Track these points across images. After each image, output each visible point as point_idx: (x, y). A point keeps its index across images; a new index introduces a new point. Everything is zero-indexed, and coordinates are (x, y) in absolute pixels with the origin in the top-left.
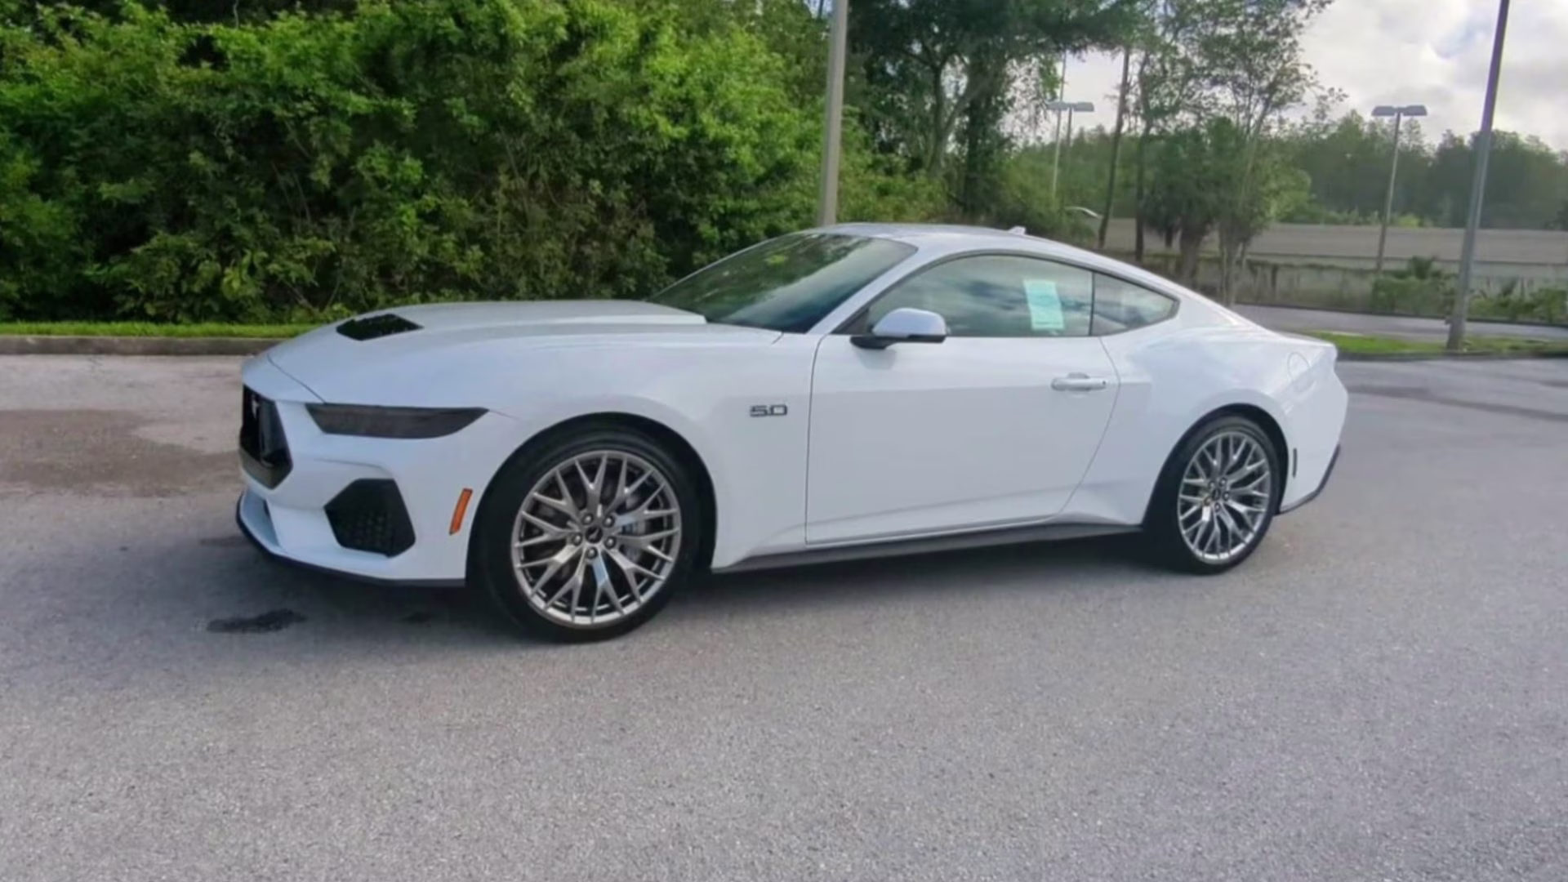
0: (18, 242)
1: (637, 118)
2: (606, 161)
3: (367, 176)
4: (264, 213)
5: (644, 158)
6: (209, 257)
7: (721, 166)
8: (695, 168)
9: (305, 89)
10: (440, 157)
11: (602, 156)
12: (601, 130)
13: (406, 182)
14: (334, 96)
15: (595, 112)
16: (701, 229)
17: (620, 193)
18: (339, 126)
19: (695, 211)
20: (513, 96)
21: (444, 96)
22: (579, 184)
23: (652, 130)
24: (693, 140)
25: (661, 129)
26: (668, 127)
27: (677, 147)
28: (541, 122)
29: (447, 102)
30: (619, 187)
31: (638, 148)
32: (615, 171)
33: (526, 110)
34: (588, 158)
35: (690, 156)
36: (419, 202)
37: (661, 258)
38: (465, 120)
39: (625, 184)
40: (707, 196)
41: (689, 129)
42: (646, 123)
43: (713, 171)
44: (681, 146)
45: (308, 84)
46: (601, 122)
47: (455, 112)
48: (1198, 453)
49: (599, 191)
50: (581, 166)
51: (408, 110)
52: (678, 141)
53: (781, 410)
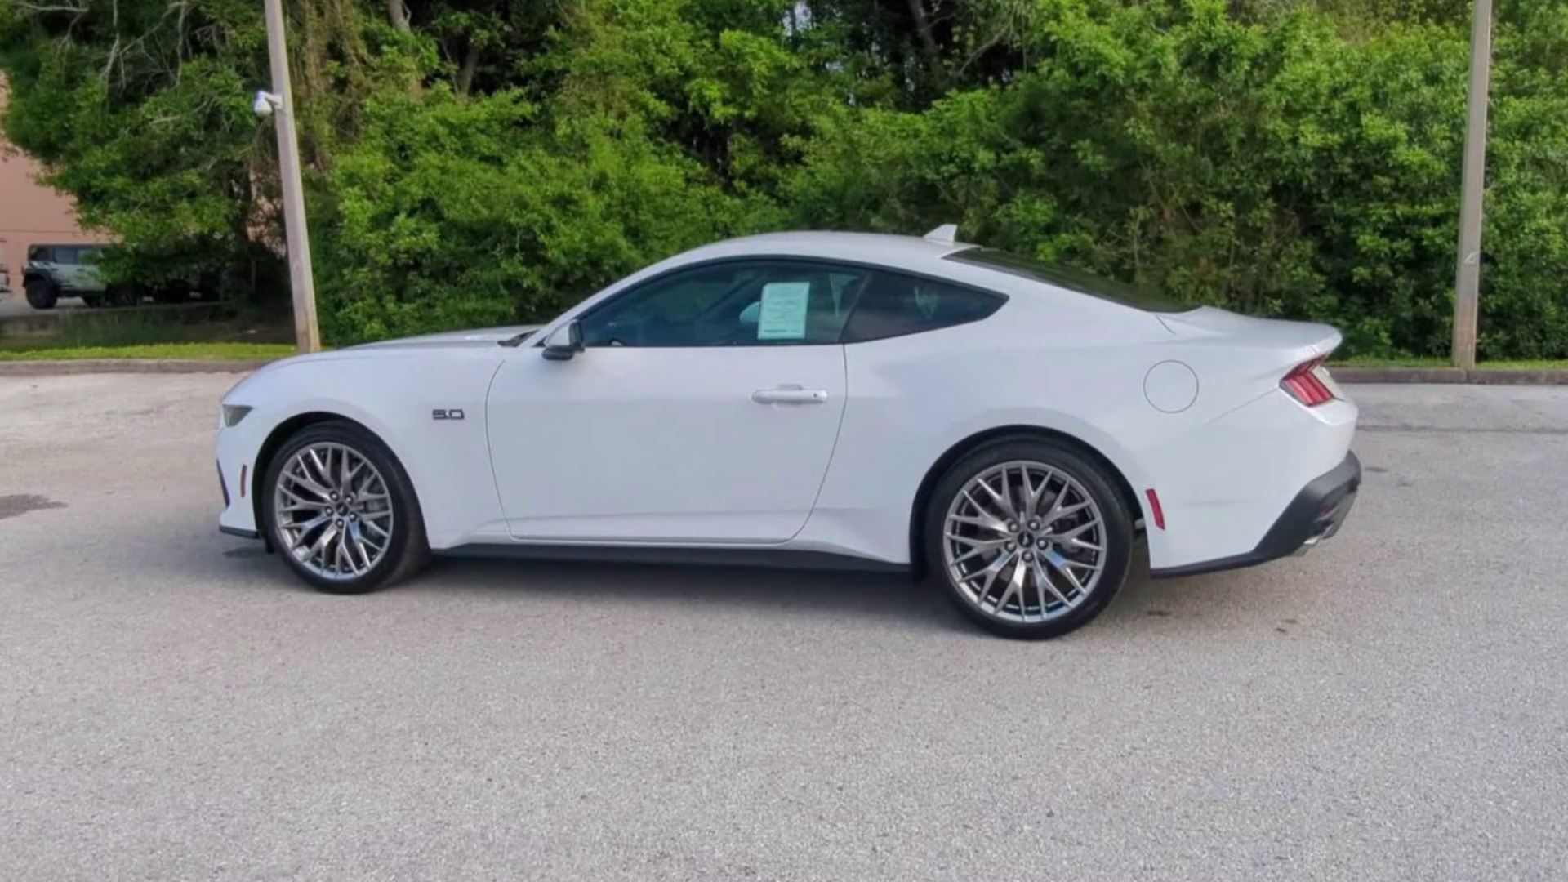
1: (1274, 131)
2: (1241, 182)
3: (1005, 221)
5: (1287, 173)
7: (1386, 172)
8: (1354, 176)
9: (951, 153)
11: (1237, 176)
12: (1234, 148)
14: (973, 156)
15: (1225, 133)
16: (1360, 242)
17: (1264, 212)
18: (980, 182)
19: (1358, 223)
20: (1130, 131)
21: (1073, 142)
22: (1214, 207)
23: (1294, 141)
24: (1347, 147)
25: (1302, 140)
26: (1312, 136)
27: (1330, 156)
28: (1167, 152)
29: (1074, 146)
30: (1262, 205)
31: (1275, 163)
32: (1251, 190)
33: (1148, 142)
34: (1223, 180)
35: (1345, 166)
36: (1056, 241)
37: (1317, 276)
38: (1089, 160)
39: (1270, 203)
40: (1371, 205)
41: (1345, 134)
42: (1285, 137)
43: (1375, 177)
44: (1335, 154)
45: (952, 150)
46: (1234, 142)
47: (1080, 154)
48: (970, 484)
49: (1232, 213)
50: (1215, 189)
51: (1035, 158)
52: (1329, 150)
53: (459, 415)
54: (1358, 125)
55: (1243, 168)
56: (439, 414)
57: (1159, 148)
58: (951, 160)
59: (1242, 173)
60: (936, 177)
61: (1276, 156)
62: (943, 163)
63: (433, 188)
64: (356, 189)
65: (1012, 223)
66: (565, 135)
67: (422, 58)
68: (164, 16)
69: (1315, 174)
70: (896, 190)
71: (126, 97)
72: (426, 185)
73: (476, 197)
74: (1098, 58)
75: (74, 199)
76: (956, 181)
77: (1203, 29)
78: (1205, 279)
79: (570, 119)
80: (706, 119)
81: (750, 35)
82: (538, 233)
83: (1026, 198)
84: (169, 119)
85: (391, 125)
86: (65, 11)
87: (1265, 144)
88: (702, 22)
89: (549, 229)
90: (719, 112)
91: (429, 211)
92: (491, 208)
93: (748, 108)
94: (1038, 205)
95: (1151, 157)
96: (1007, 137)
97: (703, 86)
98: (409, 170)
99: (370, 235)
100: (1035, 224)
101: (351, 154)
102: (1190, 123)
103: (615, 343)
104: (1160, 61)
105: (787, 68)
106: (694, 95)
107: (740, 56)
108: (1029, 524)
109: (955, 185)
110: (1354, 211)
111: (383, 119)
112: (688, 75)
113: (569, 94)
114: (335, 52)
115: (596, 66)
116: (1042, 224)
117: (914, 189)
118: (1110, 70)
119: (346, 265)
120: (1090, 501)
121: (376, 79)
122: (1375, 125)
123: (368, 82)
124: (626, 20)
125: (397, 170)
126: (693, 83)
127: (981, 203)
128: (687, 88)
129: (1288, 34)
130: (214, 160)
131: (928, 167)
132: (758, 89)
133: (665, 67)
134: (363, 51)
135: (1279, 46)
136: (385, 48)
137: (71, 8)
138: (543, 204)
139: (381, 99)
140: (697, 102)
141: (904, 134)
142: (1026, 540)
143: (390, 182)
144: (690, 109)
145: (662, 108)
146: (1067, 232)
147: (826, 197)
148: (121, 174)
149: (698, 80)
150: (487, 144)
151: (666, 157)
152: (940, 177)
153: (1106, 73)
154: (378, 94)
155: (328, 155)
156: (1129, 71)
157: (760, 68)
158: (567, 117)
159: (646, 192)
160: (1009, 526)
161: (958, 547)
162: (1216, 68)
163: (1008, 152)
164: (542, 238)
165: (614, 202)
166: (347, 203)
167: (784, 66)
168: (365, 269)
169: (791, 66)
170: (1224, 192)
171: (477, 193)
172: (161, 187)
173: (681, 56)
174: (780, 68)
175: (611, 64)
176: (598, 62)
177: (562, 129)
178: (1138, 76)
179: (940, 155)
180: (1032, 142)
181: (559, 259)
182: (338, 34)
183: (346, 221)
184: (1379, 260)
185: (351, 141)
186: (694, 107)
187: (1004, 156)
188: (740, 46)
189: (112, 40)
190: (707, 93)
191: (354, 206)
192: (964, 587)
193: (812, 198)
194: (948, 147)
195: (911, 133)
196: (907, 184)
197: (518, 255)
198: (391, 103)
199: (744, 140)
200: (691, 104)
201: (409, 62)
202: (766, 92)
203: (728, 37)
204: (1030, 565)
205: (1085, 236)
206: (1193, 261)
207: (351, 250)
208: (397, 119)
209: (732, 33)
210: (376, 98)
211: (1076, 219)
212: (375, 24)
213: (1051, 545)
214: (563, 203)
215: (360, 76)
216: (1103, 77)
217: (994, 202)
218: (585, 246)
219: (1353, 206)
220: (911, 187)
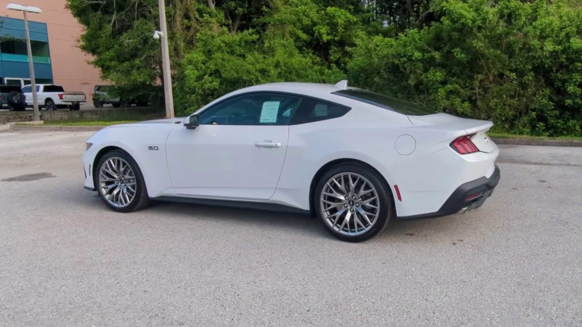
1: (534, 45)
2: (520, 65)
3: (425, 80)
4: (402, 95)
5: (539, 61)
8: (567, 63)
9: (404, 53)
14: (413, 54)
15: (513, 46)
16: (568, 89)
17: (530, 77)
18: (416, 64)
19: (568, 82)
20: (474, 45)
21: (452, 49)
22: (509, 75)
23: (542, 48)
24: (564, 51)
25: (545, 48)
26: (549, 46)
27: (557, 55)
28: (490, 54)
29: (453, 51)
30: (528, 74)
31: (534, 58)
32: (524, 68)
33: (481, 49)
34: (512, 64)
35: (563, 58)
36: (446, 87)
37: (551, 103)
38: (459, 56)
39: (532, 73)
40: (573, 74)
41: (563, 46)
42: (538, 47)
43: (575, 63)
44: (559, 54)
45: (405, 51)
46: (517, 49)
47: (455, 54)
48: (330, 181)
49: (515, 78)
50: (509, 68)
51: (437, 55)
52: (556, 52)
53: (156, 148)
55: (521, 59)
56: (151, 148)
57: (486, 51)
58: (405, 56)
59: (520, 61)
60: (398, 62)
62: (402, 57)
63: (219, 66)
64: (191, 67)
65: (428, 80)
66: (267, 47)
67: (218, 19)
68: (131, 4)
69: (551, 62)
70: (384, 67)
71: (117, 33)
72: (216, 65)
73: (233, 69)
74: (461, 16)
75: (100, 69)
76: (406, 64)
77: (505, 4)
78: (506, 103)
79: (269, 41)
80: (321, 40)
81: (338, 9)
82: (254, 83)
83: (434, 71)
84: (130, 41)
85: (206, 43)
86: (98, 3)
87: (529, 50)
88: (322, 4)
89: (257, 81)
90: (325, 38)
91: (217, 74)
92: (238, 74)
93: (336, 36)
94: (438, 74)
95: (483, 56)
96: (427, 47)
97: (320, 28)
98: (211, 59)
99: (196, 83)
100: (437, 81)
101: (191, 53)
102: (499, 42)
103: (214, 123)
104: (486, 17)
105: (351, 21)
106: (317, 31)
107: (334, 17)
108: (352, 197)
109: (406, 65)
110: (566, 77)
111: (203, 40)
112: (315, 24)
113: (269, 31)
114: (187, 17)
115: (280, 21)
116: (439, 81)
117: (391, 67)
118: (466, 21)
119: (188, 94)
120: (373, 189)
121: (202, 26)
122: (576, 42)
123: (198, 27)
124: (292, 3)
125: (207, 59)
126: (317, 27)
127: (416, 73)
128: (314, 29)
129: (539, 6)
130: (145, 56)
131: (396, 59)
132: (340, 29)
133: (306, 21)
134: (197, 16)
135: (535, 11)
136: (204, 15)
137: (101, 2)
138: (256, 72)
139: (203, 33)
140: (317, 34)
141: (387, 46)
142: (351, 203)
143: (204, 64)
144: (315, 37)
145: (304, 36)
146: (450, 84)
147: (360, 70)
148: (114, 60)
149: (319, 26)
150: (239, 50)
151: (306, 55)
152: (400, 63)
153: (464, 22)
154: (202, 32)
155: (182, 53)
156: (474, 21)
157: (340, 21)
159: (294, 68)
160: (345, 197)
161: (326, 205)
162: (511, 20)
163: (427, 52)
165: (282, 72)
166: (188, 71)
167: (350, 21)
168: (194, 95)
169: (353, 21)
170: (513, 69)
171: (234, 68)
172: (127, 65)
173: (312, 17)
174: (349, 21)
175: (285, 20)
176: (281, 19)
177: (266, 44)
178: (477, 22)
179: (400, 54)
180: (437, 49)
182: (187, 10)
183: (187, 78)
184: (576, 97)
185: (190, 49)
186: (317, 36)
187: (425, 54)
188: (334, 13)
189: (113, 13)
190: (321, 31)
191: (190, 72)
192: (328, 220)
193: (355, 71)
194: (403, 51)
195: (390, 45)
196: (388, 65)
198: (206, 34)
199: (335, 48)
200: (315, 35)
201: (214, 20)
202: (343, 30)
203: (330, 9)
204: (353, 213)
205: (457, 86)
206: (500, 96)
207: (190, 89)
208: (208, 41)
209: (331, 8)
210: (201, 33)
211: (454, 79)
212: (202, 6)
213: (360, 205)
214: (263, 72)
215: (196, 25)
216: (463, 24)
217: (421, 72)
219: (566, 75)
220: (389, 66)
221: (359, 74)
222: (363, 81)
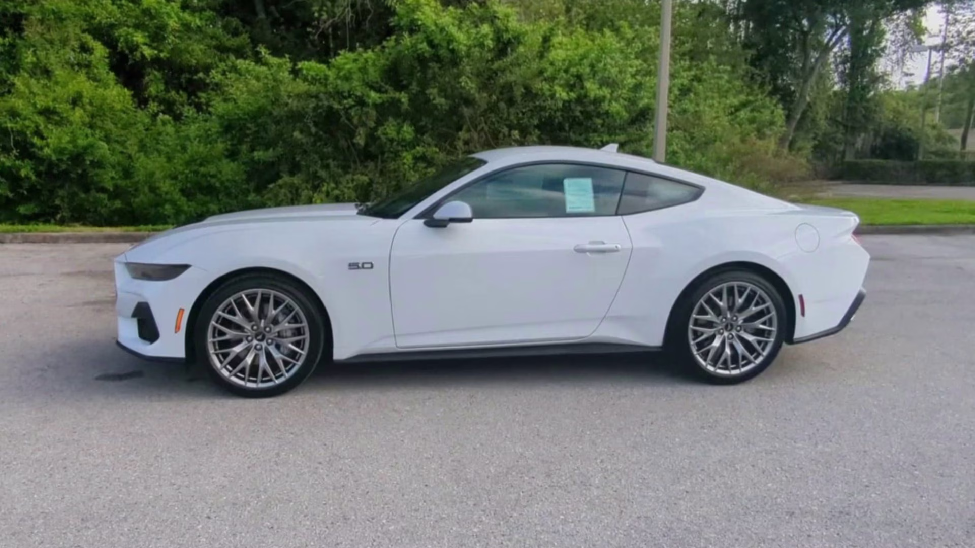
0: (218, 184)
1: (542, 89)
2: (523, 119)
3: (383, 138)
4: (335, 163)
5: (547, 114)
6: (307, 188)
7: (599, 115)
8: (581, 118)
9: (349, 92)
10: (426, 123)
11: (520, 115)
12: (519, 99)
13: (404, 140)
14: (365, 95)
15: (513, 89)
17: (535, 137)
18: (368, 111)
20: (462, 84)
21: (426, 89)
22: (507, 133)
23: (553, 96)
24: (580, 100)
25: (556, 95)
26: (562, 94)
27: (570, 106)
28: (481, 99)
29: (426, 92)
30: (533, 133)
31: (543, 109)
32: (528, 124)
33: (472, 92)
34: (512, 117)
35: (577, 111)
36: (414, 152)
38: (437, 101)
39: (537, 132)
40: (590, 135)
41: (577, 93)
42: (547, 93)
43: (593, 118)
44: (573, 104)
45: (349, 89)
46: (518, 94)
47: (431, 97)
48: (705, 296)
49: (518, 137)
50: (508, 123)
52: (569, 102)
53: (369, 266)
54: (583, 88)
55: (523, 110)
56: (354, 266)
57: (477, 95)
58: (350, 96)
59: (523, 114)
60: (339, 106)
61: (543, 104)
62: (345, 98)
65: (387, 139)
66: (32, 63)
69: (562, 116)
70: (311, 114)
74: (449, 38)
76: (353, 110)
77: (503, 24)
79: (34, 52)
80: (130, 56)
82: (29, 136)
83: (396, 123)
87: (536, 96)
89: (38, 133)
90: (148, 52)
93: (163, 51)
94: (405, 128)
95: (471, 101)
96: (382, 83)
97: (128, 34)
104: (485, 43)
105: (193, 26)
106: (122, 39)
107: (158, 15)
109: (353, 112)
112: (117, 25)
113: (32, 32)
115: (54, 12)
116: (407, 140)
117: (323, 114)
118: (458, 46)
120: (769, 303)
122: (592, 88)
126: (121, 31)
127: (367, 125)
128: (117, 33)
129: (553, 32)
131: (334, 100)
132: (171, 38)
133: (101, 18)
135: (546, 39)
138: (35, 114)
140: (124, 44)
141: (316, 77)
144: (119, 49)
145: (99, 47)
146: (420, 145)
147: (246, 117)
149: (125, 29)
152: (342, 107)
153: (455, 48)
156: (468, 47)
157: (172, 24)
158: (32, 49)
159: (112, 108)
161: (696, 334)
162: (506, 49)
163: (385, 93)
164: (36, 140)
165: (86, 115)
170: (514, 124)
173: (110, 11)
174: (186, 25)
176: (56, 10)
177: (29, 58)
178: (472, 50)
179: (342, 92)
180: (400, 87)
181: (51, 156)
186: (122, 48)
187: (383, 95)
190: (133, 38)
192: (699, 357)
194: (347, 87)
195: (323, 77)
197: (14, 151)
199: (155, 73)
200: (120, 45)
202: (176, 41)
205: (435, 149)
211: (424, 138)
213: (744, 329)
214: (47, 113)
216: (452, 50)
217: (375, 125)
218: (70, 147)
219: (581, 135)
220: (321, 113)
221: (245, 125)
222: (251, 137)
